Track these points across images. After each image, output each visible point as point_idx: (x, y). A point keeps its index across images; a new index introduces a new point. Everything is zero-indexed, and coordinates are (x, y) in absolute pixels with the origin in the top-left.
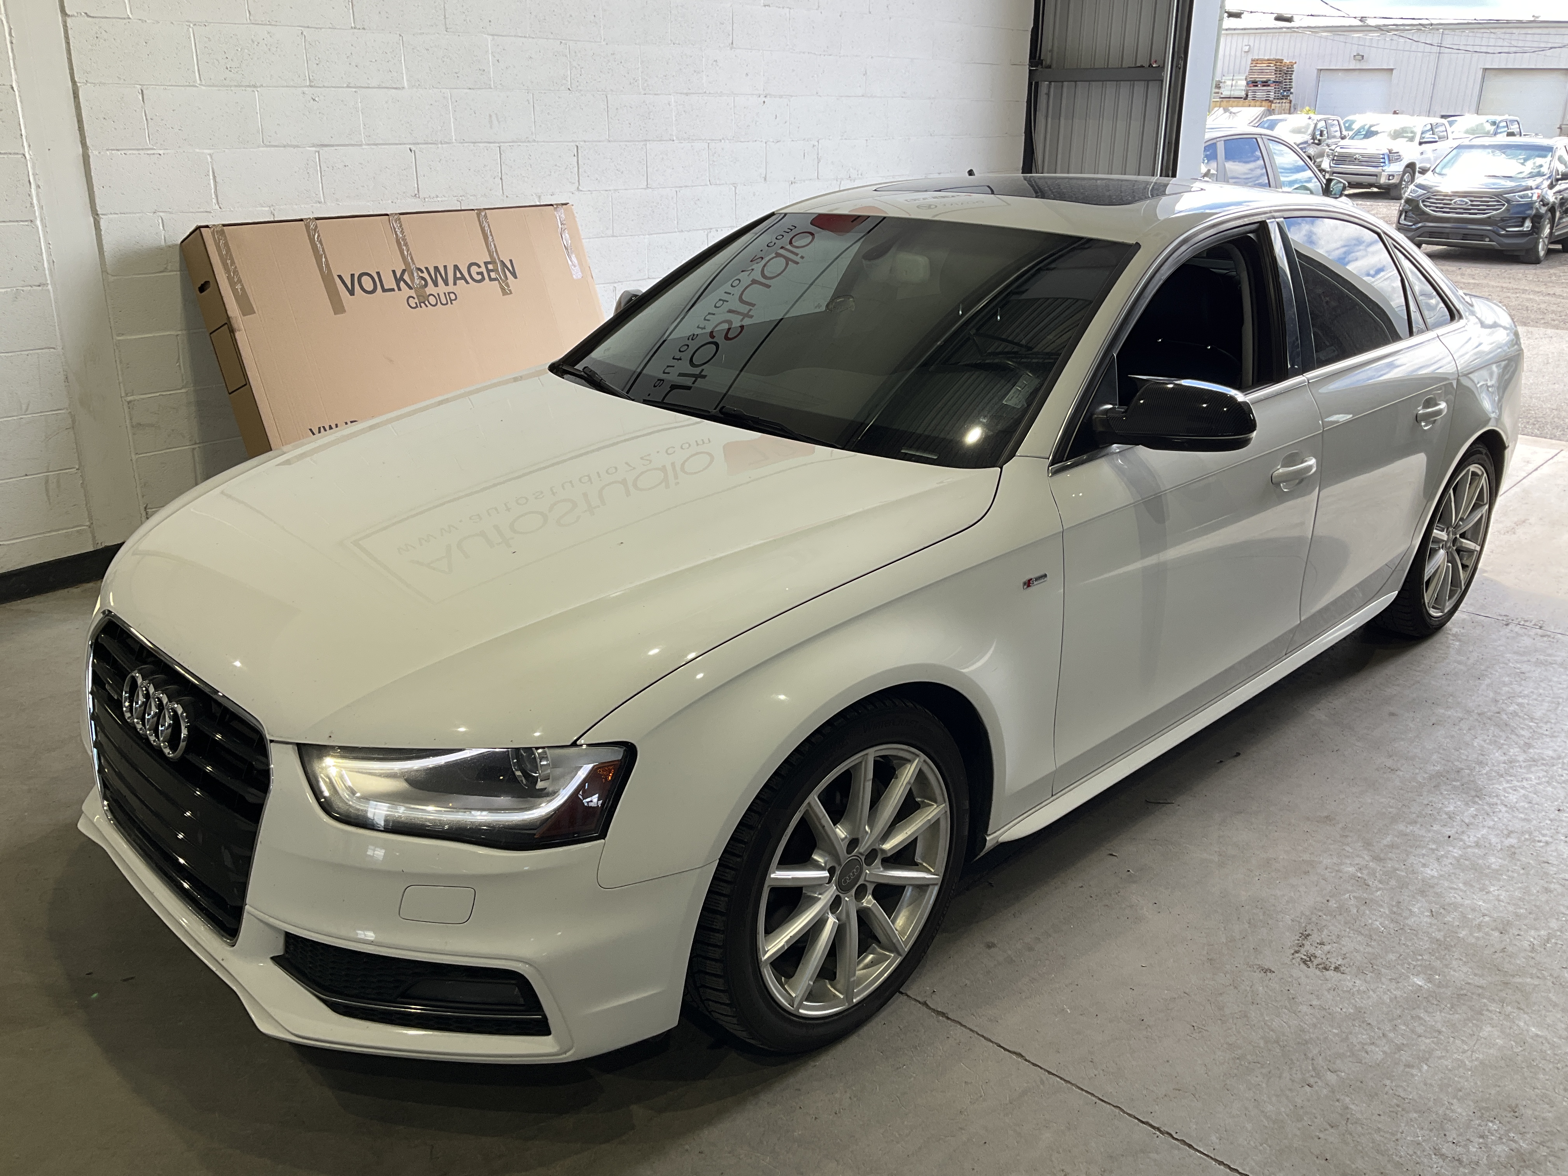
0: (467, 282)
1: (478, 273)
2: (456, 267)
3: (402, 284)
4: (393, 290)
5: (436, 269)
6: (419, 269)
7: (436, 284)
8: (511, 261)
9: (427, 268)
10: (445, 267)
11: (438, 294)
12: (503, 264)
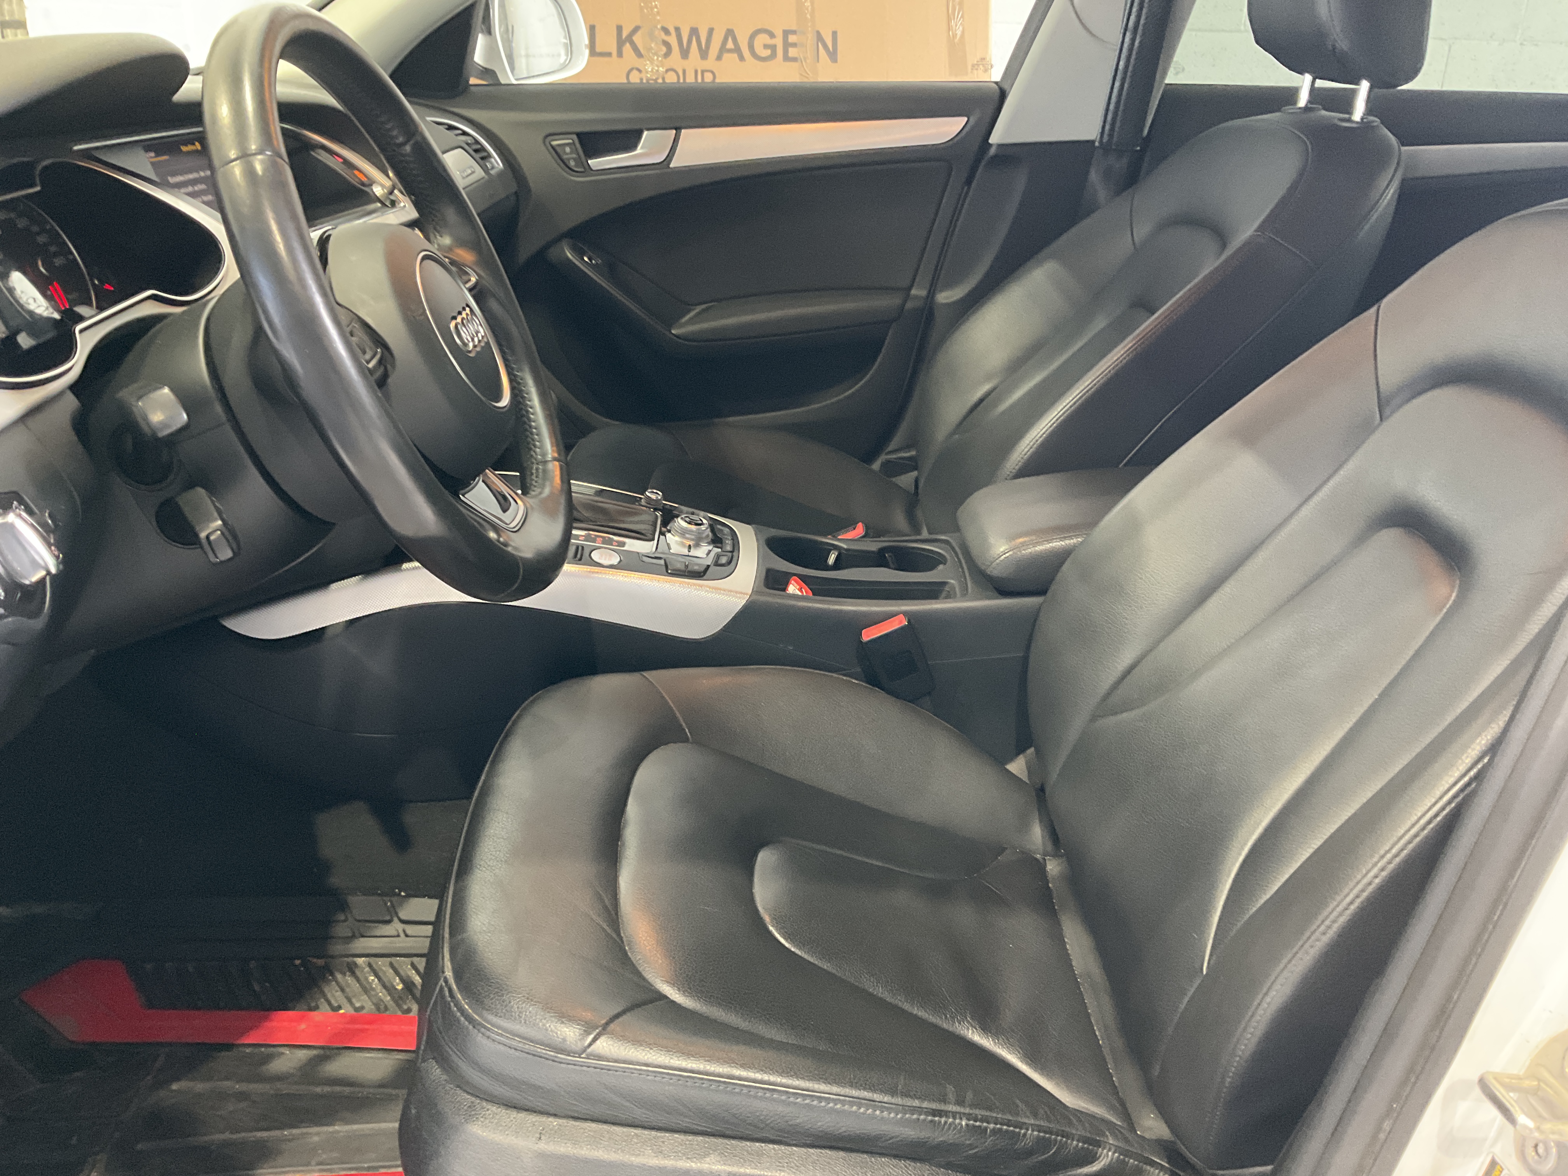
0: (742, 58)
1: (766, 46)
2: (730, 33)
3: (627, 47)
4: (609, 54)
5: (694, 32)
6: (666, 31)
7: (685, 54)
8: (834, 34)
9: (677, 30)
10: (711, 31)
11: (684, 72)
12: (819, 38)
